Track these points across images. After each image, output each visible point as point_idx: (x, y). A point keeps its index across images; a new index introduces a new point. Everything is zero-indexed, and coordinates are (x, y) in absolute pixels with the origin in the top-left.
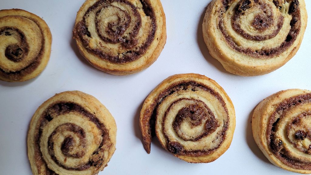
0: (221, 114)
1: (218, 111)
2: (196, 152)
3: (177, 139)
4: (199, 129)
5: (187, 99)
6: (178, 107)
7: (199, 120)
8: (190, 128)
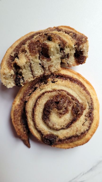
0: (84, 98)
1: (80, 95)
2: (70, 138)
3: (50, 131)
4: (68, 117)
5: (49, 91)
6: (43, 101)
7: (65, 108)
8: (58, 118)
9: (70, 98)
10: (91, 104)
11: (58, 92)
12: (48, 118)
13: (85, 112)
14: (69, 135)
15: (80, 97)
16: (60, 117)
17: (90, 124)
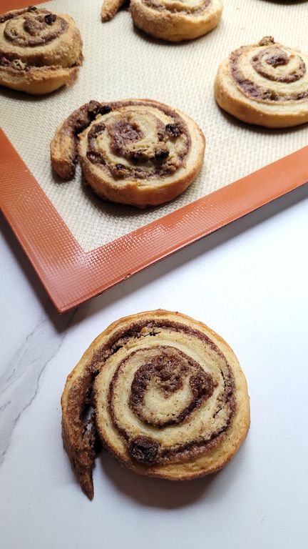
0: (213, 363)
1: (206, 359)
3: (144, 430)
7: (177, 378)
8: (162, 398)
9: (186, 361)
10: (229, 377)
11: (162, 349)
12: (142, 399)
13: (217, 392)
14: (186, 440)
15: (205, 362)
16: (167, 397)
17: (231, 416)
